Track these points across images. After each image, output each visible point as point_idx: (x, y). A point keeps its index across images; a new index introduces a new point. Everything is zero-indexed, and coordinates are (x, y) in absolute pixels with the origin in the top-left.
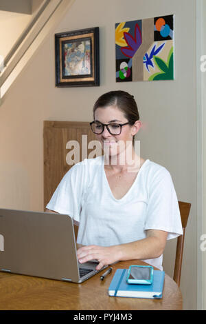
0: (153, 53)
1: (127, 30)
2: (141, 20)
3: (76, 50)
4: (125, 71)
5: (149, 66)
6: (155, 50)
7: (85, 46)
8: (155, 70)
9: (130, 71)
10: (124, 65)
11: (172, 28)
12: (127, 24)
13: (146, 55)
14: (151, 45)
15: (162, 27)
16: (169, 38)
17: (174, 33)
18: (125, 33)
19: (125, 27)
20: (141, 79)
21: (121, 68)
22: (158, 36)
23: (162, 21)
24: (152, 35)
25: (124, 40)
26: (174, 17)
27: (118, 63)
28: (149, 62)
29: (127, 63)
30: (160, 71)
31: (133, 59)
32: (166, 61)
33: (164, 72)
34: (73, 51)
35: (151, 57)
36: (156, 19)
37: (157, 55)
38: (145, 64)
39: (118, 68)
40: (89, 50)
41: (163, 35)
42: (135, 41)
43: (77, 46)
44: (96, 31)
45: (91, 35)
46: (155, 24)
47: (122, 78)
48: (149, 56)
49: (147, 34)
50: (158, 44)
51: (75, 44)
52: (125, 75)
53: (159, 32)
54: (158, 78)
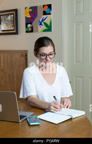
0: (43, 20)
1: (31, 10)
2: (37, 6)
3: (6, 19)
4: (30, 28)
5: (41, 26)
6: (44, 19)
7: (11, 17)
8: (44, 27)
9: (32, 28)
10: (29, 25)
11: (51, 10)
12: (31, 8)
13: (40, 21)
14: (42, 17)
15: (46, 9)
16: (50, 14)
17: (52, 12)
18: (30, 12)
19: (30, 9)
20: (37, 31)
21: (28, 27)
22: (45, 13)
23: (47, 7)
24: (42, 13)
25: (29, 15)
26: (52, 5)
27: (27, 24)
28: (41, 24)
29: (31, 24)
30: (46, 28)
31: (34, 23)
32: (49, 24)
33: (47, 28)
34: (5, 19)
35: (42, 22)
36: (44, 6)
37: (44, 21)
38: (39, 25)
39: (26, 27)
40: (13, 19)
41: (47, 13)
42: (34, 15)
43: (7, 17)
44: (16, 10)
45: (14, 12)
46: (43, 8)
47: (29, 31)
48: (41, 22)
49: (40, 12)
50: (45, 16)
51: (6, 16)
52: (30, 30)
53: (45, 11)
54: (45, 31)
